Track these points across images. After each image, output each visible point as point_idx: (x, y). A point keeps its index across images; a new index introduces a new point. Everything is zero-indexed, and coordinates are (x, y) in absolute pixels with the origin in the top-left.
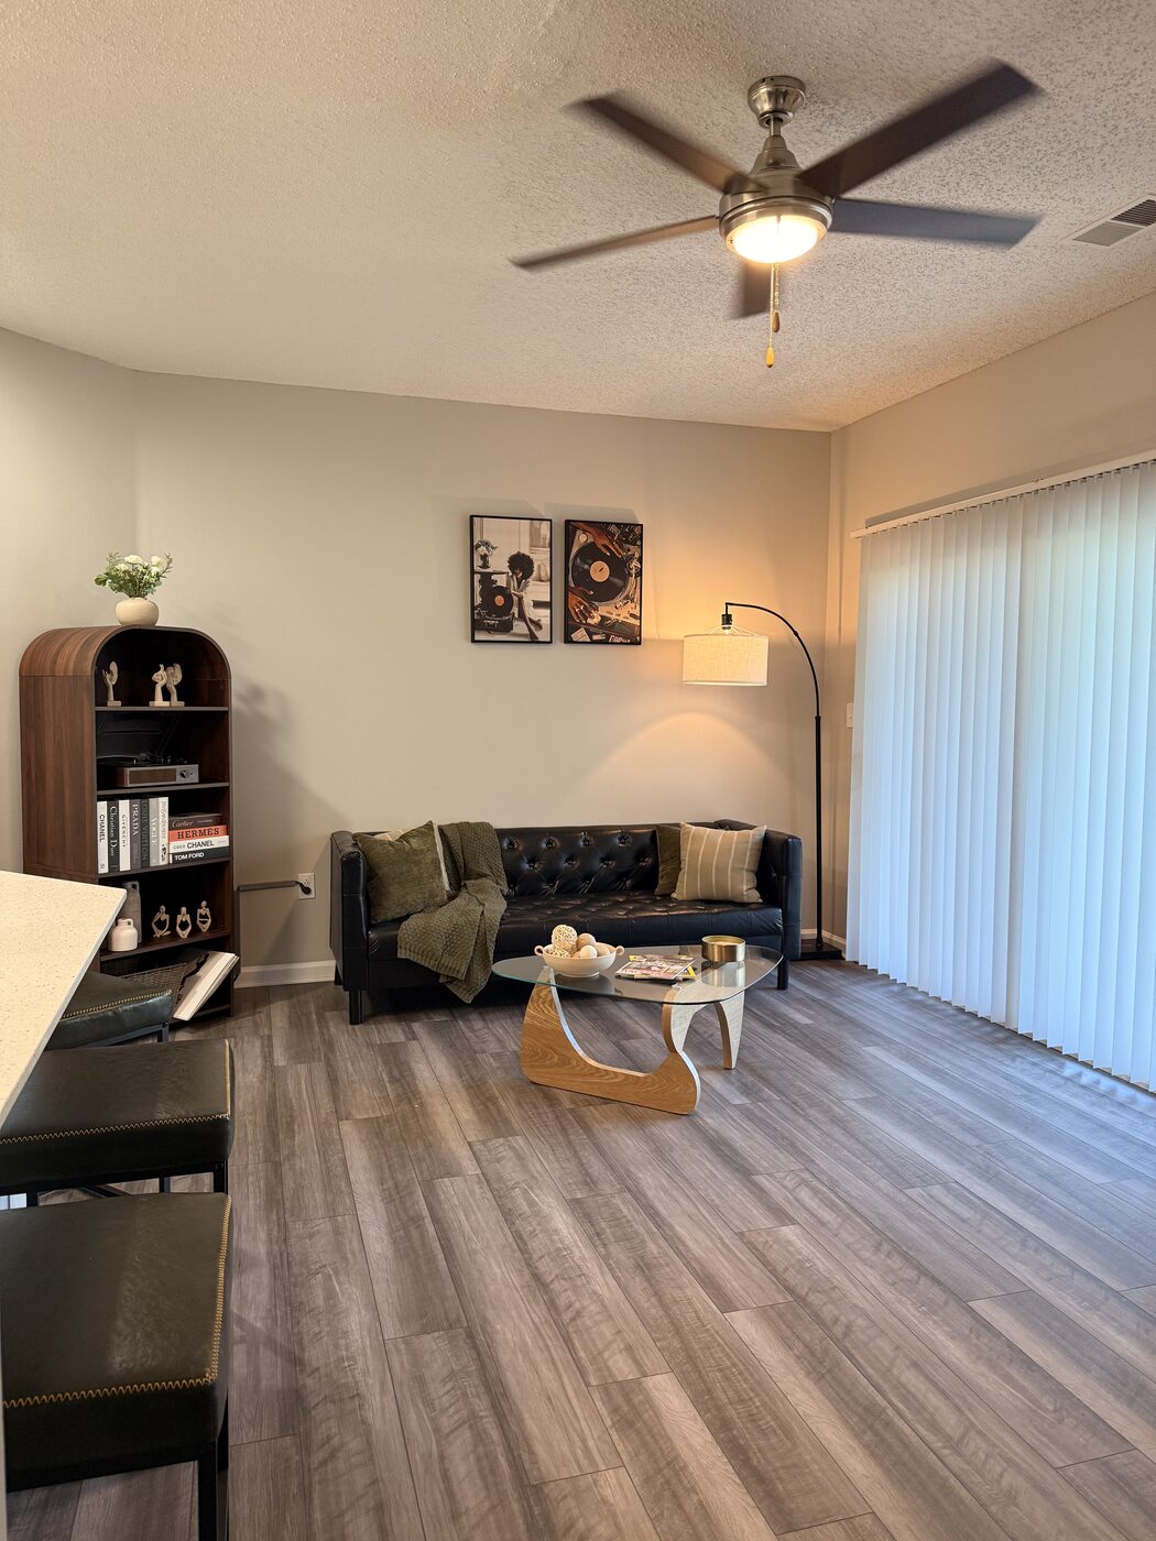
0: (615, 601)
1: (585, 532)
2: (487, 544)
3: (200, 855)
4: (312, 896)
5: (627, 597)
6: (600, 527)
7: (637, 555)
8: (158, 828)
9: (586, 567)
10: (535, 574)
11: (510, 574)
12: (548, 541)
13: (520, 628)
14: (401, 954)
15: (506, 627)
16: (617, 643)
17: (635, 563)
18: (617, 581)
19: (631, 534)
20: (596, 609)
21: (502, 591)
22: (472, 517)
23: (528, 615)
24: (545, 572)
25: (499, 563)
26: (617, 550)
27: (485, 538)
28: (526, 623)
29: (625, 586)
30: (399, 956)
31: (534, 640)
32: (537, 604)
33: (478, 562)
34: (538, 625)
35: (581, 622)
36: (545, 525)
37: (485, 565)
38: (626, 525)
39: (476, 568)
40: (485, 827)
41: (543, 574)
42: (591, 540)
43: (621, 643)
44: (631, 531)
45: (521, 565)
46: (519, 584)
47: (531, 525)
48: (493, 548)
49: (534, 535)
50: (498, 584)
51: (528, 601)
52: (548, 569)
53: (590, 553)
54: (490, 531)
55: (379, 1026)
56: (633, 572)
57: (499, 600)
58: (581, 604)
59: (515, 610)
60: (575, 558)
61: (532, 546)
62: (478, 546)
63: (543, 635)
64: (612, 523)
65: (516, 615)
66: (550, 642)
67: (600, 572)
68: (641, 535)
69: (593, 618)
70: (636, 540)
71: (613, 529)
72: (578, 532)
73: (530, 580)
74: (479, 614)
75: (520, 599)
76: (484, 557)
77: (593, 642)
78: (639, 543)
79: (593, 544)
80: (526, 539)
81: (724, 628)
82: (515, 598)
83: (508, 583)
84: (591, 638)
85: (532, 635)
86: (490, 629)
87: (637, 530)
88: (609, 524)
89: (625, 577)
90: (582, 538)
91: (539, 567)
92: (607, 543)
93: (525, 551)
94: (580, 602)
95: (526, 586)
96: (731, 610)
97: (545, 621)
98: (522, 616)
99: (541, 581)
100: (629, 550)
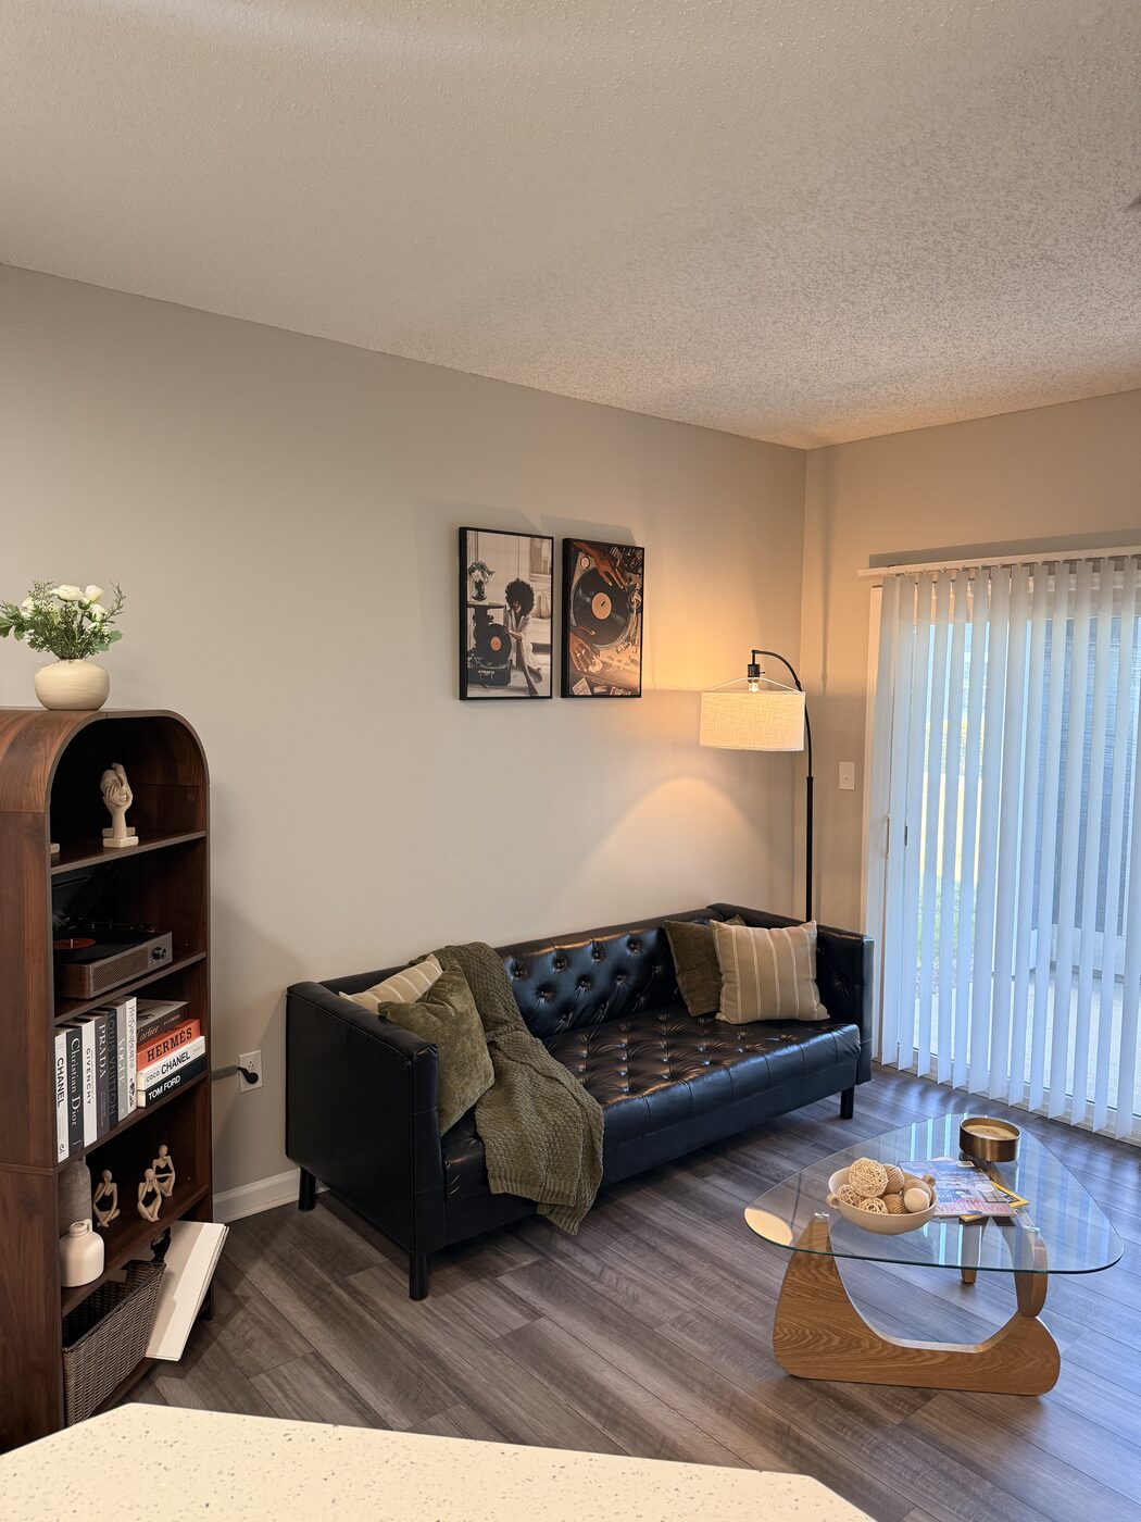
0: (616, 643)
1: (587, 555)
2: (482, 567)
3: (175, 1081)
4: (259, 1084)
5: (628, 639)
6: (602, 549)
7: (638, 587)
8: (125, 1056)
9: (588, 600)
10: (535, 608)
11: (508, 608)
12: (549, 565)
13: (518, 679)
14: (497, 1187)
15: (502, 680)
16: (618, 696)
17: (636, 597)
18: (618, 618)
19: (631, 559)
20: (597, 654)
21: (500, 631)
22: (463, 532)
23: (527, 663)
24: (546, 606)
25: (496, 594)
26: (619, 580)
27: (481, 559)
28: (525, 674)
29: (626, 625)
30: (494, 1191)
31: (533, 696)
32: (538, 648)
33: (471, 592)
34: (537, 674)
35: (582, 672)
36: (546, 544)
37: (480, 597)
38: (628, 548)
39: (470, 600)
40: (478, 948)
41: (543, 609)
42: (593, 566)
43: (622, 696)
44: (634, 555)
45: (519, 594)
46: (518, 621)
47: (532, 544)
48: (490, 573)
49: (535, 554)
50: (495, 621)
51: (527, 644)
52: (549, 601)
53: (593, 582)
54: (484, 549)
55: (456, 1293)
56: (635, 606)
57: (496, 643)
58: (583, 647)
59: (513, 656)
60: (577, 590)
61: (532, 571)
62: (473, 570)
63: (542, 688)
64: (615, 545)
65: (514, 663)
66: (550, 697)
67: (602, 606)
68: (643, 560)
69: (594, 664)
70: (637, 568)
71: (615, 552)
72: (581, 555)
73: (530, 616)
74: (473, 662)
75: (519, 641)
76: (479, 585)
77: (594, 696)
78: (640, 571)
79: (595, 570)
80: (525, 563)
81: (750, 681)
82: (513, 640)
83: (506, 621)
84: (592, 690)
85: (531, 688)
86: (485, 682)
87: (638, 554)
88: (611, 546)
89: (626, 613)
90: (584, 563)
91: (540, 598)
92: (609, 569)
93: (525, 578)
94: (581, 645)
95: (525, 624)
96: (759, 659)
97: (545, 671)
98: (521, 664)
99: (541, 617)
100: (631, 580)
